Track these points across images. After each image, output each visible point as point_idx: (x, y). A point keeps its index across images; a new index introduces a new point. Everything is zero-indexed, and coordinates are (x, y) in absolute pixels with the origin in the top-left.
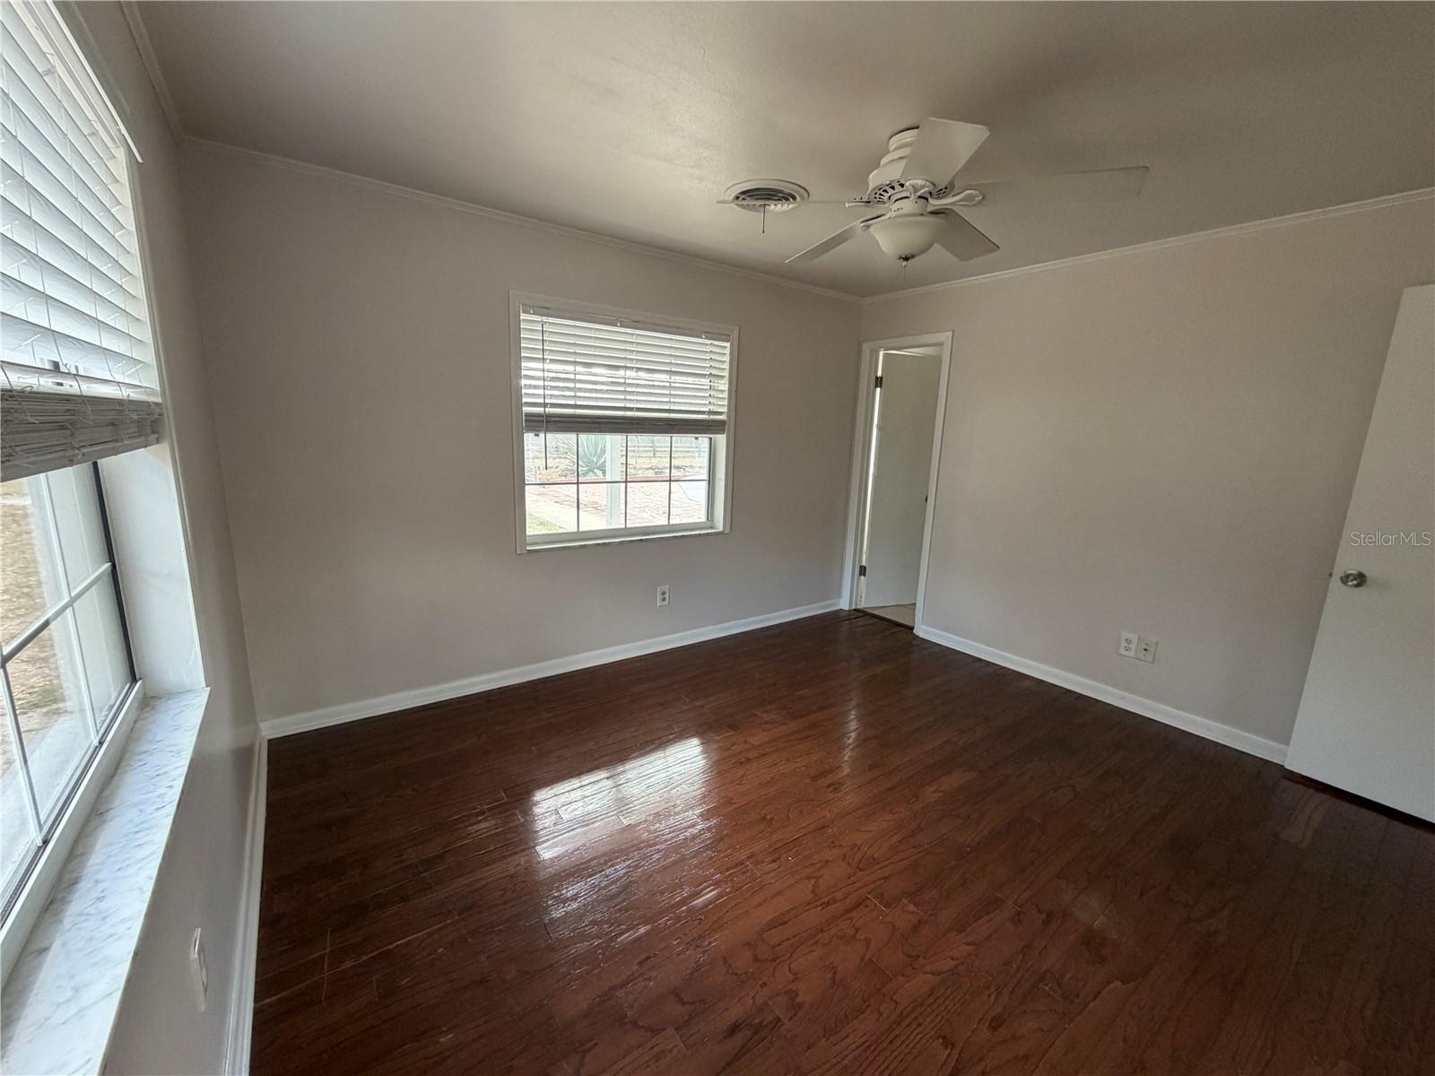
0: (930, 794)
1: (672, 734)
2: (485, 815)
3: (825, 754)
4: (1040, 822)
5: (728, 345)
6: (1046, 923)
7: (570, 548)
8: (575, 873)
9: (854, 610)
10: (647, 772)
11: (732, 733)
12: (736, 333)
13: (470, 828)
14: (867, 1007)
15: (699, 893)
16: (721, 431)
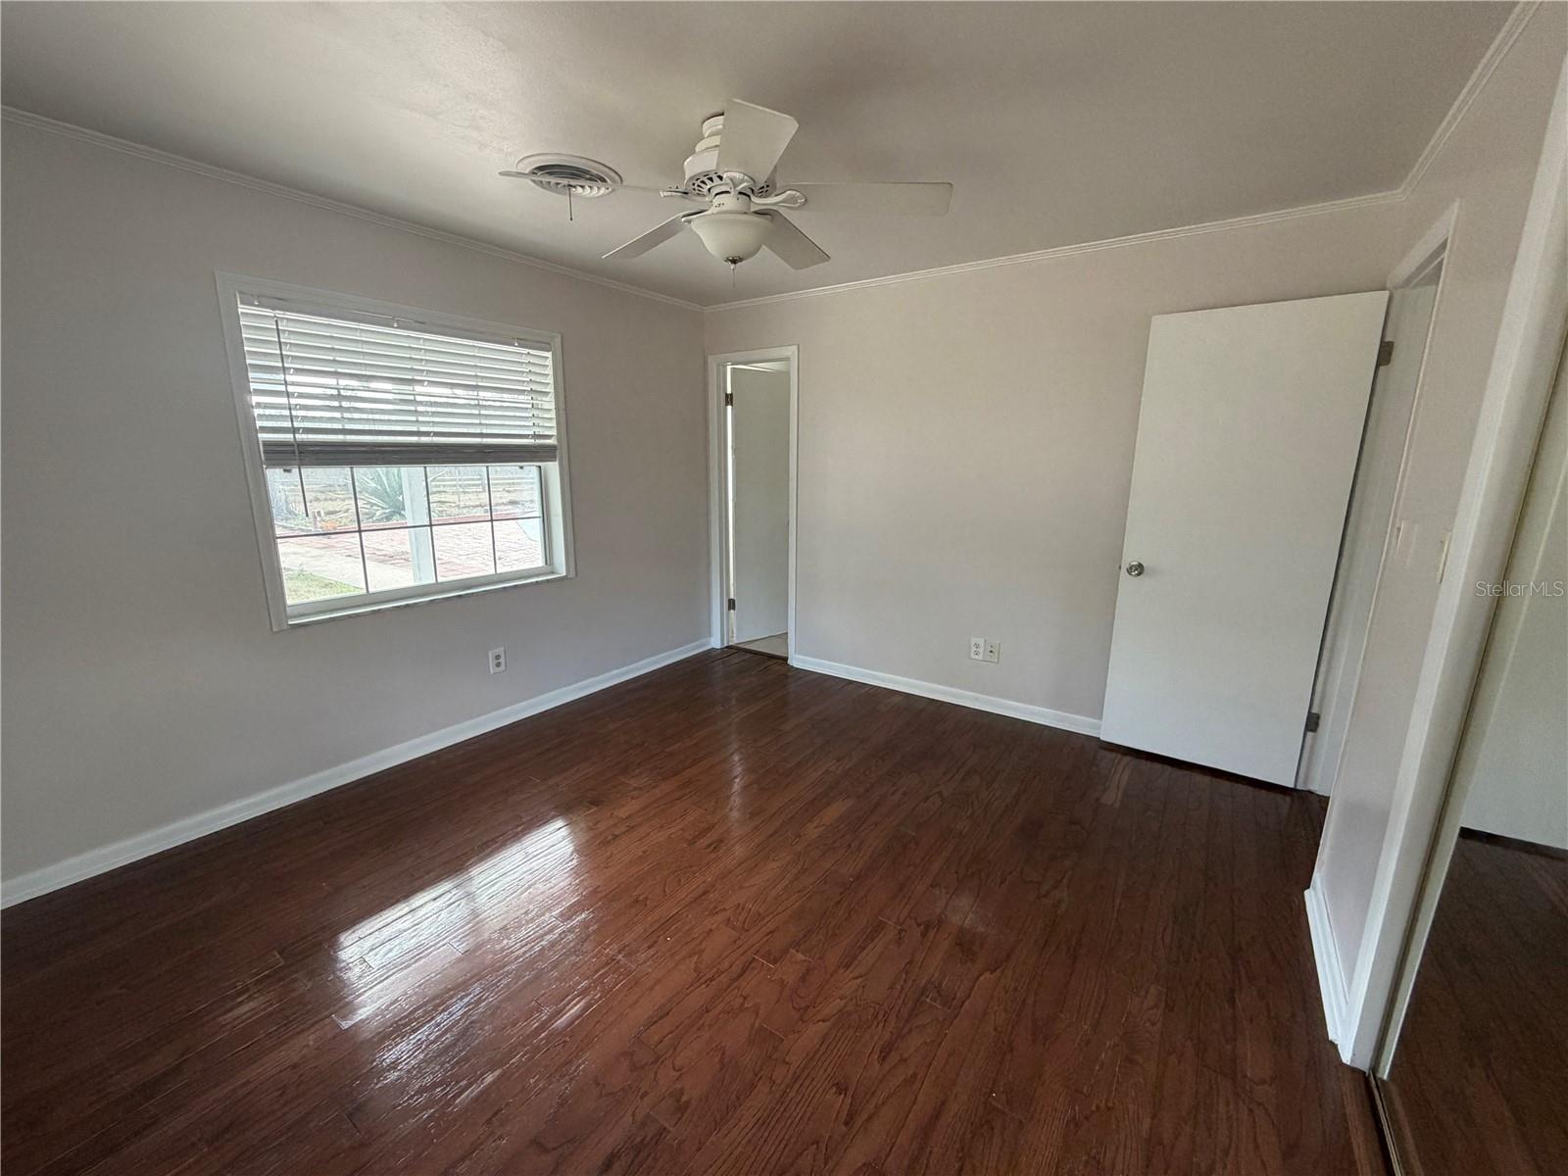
0: (813, 831)
1: (520, 826)
2: (251, 992)
3: (703, 811)
4: (914, 834)
5: (549, 355)
6: (924, 935)
7: (357, 615)
8: (392, 1033)
9: (727, 647)
10: (488, 880)
11: (595, 809)
12: (558, 341)
13: (221, 1019)
14: (759, 1079)
15: (561, 1011)
16: (552, 458)
